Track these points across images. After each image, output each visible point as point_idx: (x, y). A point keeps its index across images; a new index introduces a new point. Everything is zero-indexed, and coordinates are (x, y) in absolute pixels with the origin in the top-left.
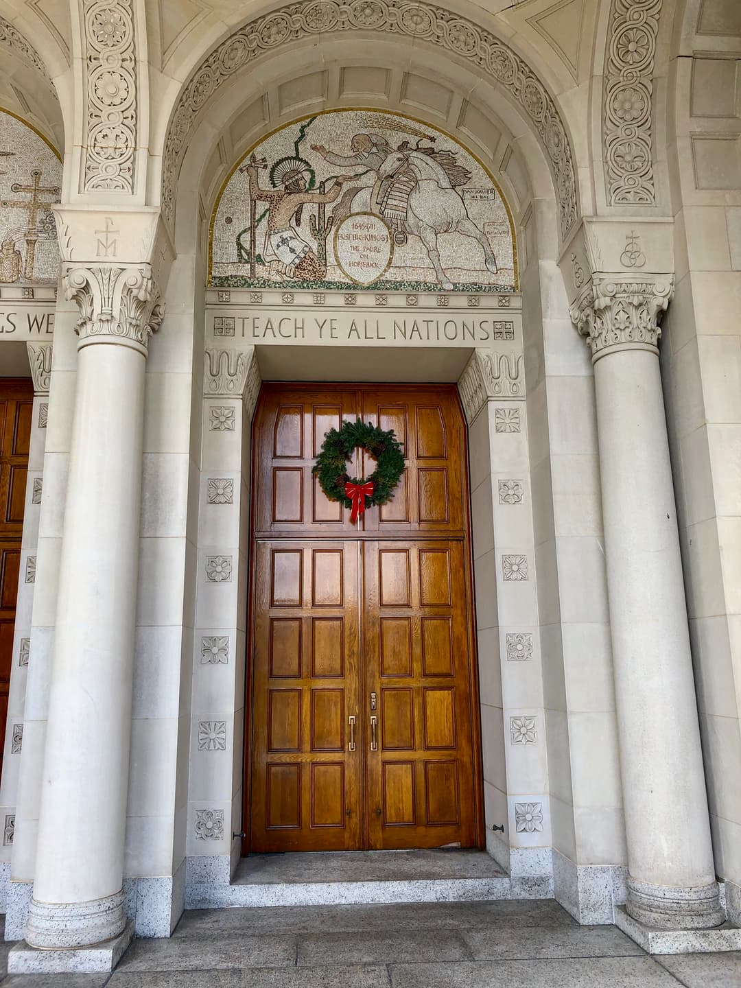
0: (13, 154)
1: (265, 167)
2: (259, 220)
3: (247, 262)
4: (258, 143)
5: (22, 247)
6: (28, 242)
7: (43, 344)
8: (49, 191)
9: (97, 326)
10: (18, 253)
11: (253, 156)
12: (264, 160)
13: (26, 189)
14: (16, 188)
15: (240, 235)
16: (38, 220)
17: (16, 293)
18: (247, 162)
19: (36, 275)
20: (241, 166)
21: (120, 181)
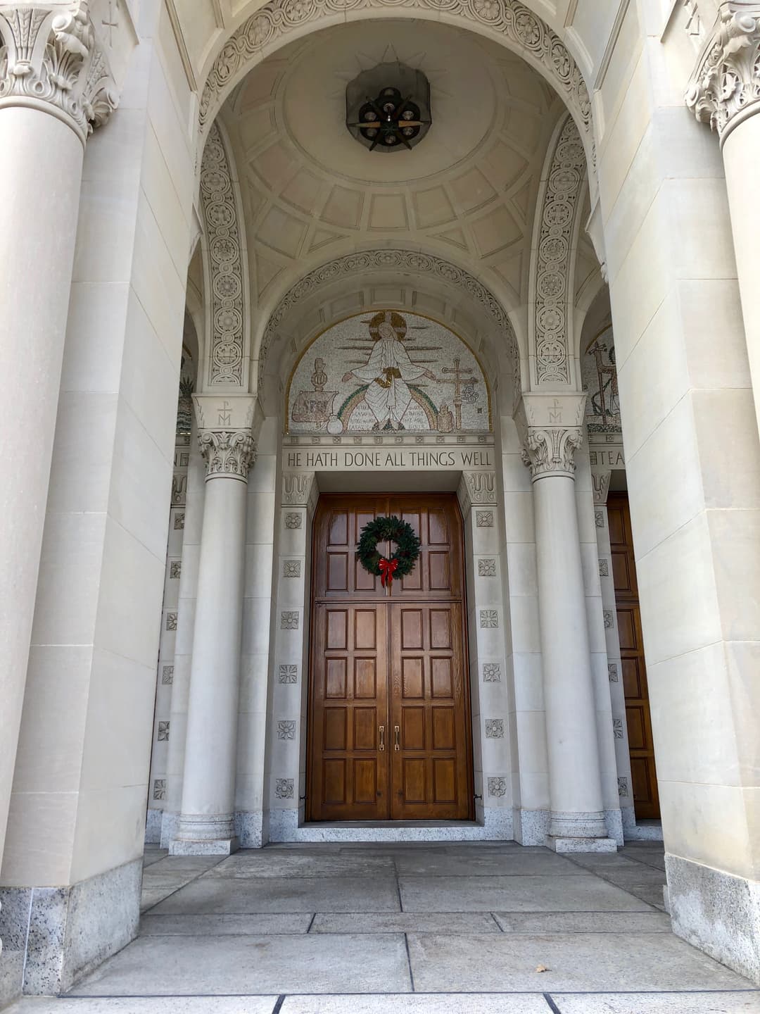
0: (441, 348)
1: (606, 350)
2: (606, 386)
3: (600, 415)
4: (599, 335)
5: (452, 409)
6: (457, 406)
7: (474, 472)
8: (466, 372)
9: (552, 465)
10: (450, 413)
11: (597, 343)
12: (604, 346)
13: (451, 371)
14: (445, 371)
15: (593, 397)
16: (461, 391)
17: (453, 440)
18: (593, 347)
19: (464, 427)
20: (590, 350)
21: (560, 376)
